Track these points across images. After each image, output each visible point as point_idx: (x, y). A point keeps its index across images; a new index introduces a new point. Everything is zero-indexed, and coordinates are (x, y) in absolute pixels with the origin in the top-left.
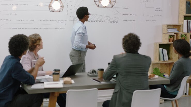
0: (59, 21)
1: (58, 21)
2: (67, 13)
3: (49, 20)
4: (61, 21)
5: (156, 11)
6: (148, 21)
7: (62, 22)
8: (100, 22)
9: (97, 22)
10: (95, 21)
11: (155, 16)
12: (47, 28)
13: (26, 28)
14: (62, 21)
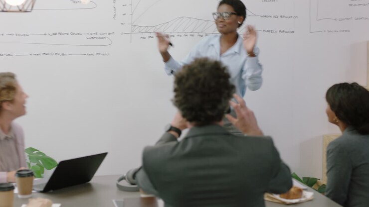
0: (94, 36)
1: (90, 36)
2: (115, 15)
3: (68, 34)
4: (98, 36)
5: (351, 5)
6: (329, 32)
7: (102, 38)
8: (201, 36)
9: (193, 35)
10: (189, 34)
11: (348, 19)
12: (63, 54)
13: (9, 55)
14: (103, 36)
